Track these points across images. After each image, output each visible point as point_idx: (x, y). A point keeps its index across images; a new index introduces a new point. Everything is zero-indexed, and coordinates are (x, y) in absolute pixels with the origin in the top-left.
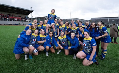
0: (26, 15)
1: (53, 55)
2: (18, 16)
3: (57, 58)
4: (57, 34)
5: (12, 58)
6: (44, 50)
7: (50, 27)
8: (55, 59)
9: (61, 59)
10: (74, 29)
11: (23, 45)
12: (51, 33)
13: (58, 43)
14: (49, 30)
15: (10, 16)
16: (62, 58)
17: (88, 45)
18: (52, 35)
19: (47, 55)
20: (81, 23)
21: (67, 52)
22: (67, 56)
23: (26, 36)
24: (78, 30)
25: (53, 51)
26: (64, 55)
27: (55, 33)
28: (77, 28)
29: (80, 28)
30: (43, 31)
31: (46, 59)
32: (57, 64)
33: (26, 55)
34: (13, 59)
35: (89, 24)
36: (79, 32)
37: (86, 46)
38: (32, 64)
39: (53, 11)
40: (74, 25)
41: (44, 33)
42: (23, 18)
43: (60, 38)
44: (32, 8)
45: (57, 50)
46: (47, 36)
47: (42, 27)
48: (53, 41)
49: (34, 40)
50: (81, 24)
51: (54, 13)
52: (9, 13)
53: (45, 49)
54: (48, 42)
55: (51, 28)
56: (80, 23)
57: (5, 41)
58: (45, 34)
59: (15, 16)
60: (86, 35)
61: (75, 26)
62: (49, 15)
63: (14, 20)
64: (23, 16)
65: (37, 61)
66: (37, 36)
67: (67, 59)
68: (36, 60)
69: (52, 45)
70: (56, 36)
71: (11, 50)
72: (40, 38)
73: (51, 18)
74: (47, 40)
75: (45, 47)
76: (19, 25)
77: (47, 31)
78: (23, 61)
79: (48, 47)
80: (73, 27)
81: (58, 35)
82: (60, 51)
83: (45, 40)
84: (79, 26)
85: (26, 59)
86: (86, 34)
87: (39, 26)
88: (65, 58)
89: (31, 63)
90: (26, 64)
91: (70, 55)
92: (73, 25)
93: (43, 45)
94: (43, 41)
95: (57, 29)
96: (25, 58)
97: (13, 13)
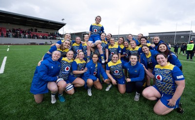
0: (55, 29)
1: (99, 93)
2: (44, 31)
3: (106, 98)
4: (105, 59)
5: (30, 101)
6: (84, 86)
7: (94, 46)
8: (103, 101)
9: (114, 101)
10: (133, 48)
11: (47, 77)
12: (95, 56)
13: (108, 72)
14: (91, 51)
15: (32, 31)
16: (115, 98)
17: (167, 79)
18: (97, 59)
19: (90, 94)
20: (144, 39)
21: (122, 88)
22: (123, 96)
23: (51, 62)
24: (141, 51)
25: (99, 86)
26: (118, 93)
27: (103, 57)
28: (137, 48)
29: (144, 47)
30: (82, 53)
31: (88, 102)
32: (109, 112)
33: (53, 95)
34: (31, 103)
35: (159, 40)
36: (141, 54)
37: (162, 81)
38: (63, 113)
39: (98, 19)
40: (133, 42)
41: (83, 56)
42: (52, 34)
43: (110, 64)
44: (63, 20)
45: (105, 85)
46: (88, 61)
47: (81, 47)
48: (99, 70)
49: (67, 69)
50: (145, 41)
51: (100, 22)
52: (30, 28)
53: (86, 83)
54: (91, 72)
55: (96, 48)
56: (142, 39)
57: (22, 69)
58: (85, 59)
59: (39, 32)
60: (161, 60)
61: (135, 44)
62: (91, 27)
63: (38, 38)
64: (51, 31)
65: (72, 105)
66: (72, 61)
67: (123, 102)
68: (70, 104)
69: (97, 76)
70: (103, 62)
71: (29, 85)
72: (78, 65)
73: (96, 31)
74: (89, 68)
75: (85, 81)
76: (46, 44)
77: (89, 53)
78: (48, 107)
79: (90, 81)
80: (132, 46)
81: (107, 60)
82: (110, 86)
83: (86, 69)
84: (140, 44)
85: (53, 102)
86: (162, 58)
87: (75, 45)
88: (121, 99)
89: (62, 111)
90: (53, 113)
91: (128, 94)
92: (131, 42)
93: (81, 76)
94: (82, 70)
95: (105, 49)
96: (51, 100)
97: (36, 27)
